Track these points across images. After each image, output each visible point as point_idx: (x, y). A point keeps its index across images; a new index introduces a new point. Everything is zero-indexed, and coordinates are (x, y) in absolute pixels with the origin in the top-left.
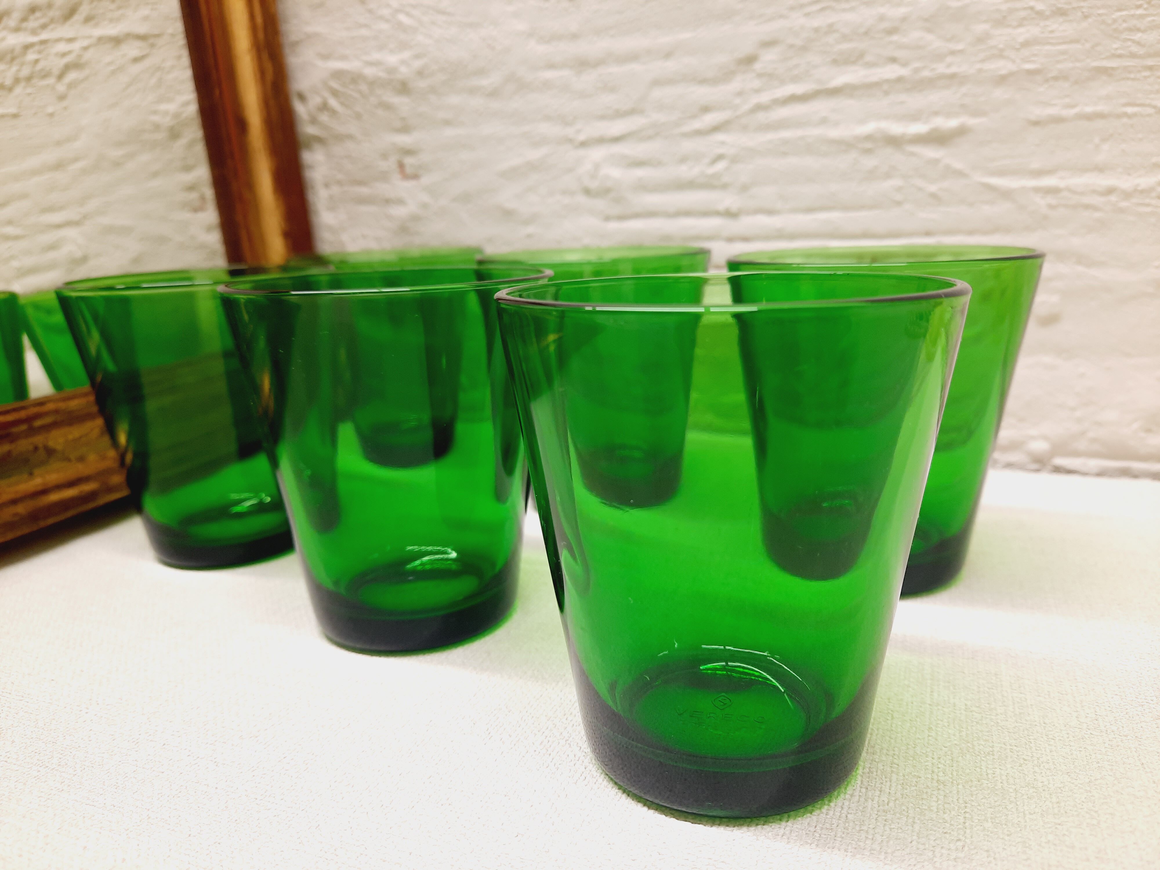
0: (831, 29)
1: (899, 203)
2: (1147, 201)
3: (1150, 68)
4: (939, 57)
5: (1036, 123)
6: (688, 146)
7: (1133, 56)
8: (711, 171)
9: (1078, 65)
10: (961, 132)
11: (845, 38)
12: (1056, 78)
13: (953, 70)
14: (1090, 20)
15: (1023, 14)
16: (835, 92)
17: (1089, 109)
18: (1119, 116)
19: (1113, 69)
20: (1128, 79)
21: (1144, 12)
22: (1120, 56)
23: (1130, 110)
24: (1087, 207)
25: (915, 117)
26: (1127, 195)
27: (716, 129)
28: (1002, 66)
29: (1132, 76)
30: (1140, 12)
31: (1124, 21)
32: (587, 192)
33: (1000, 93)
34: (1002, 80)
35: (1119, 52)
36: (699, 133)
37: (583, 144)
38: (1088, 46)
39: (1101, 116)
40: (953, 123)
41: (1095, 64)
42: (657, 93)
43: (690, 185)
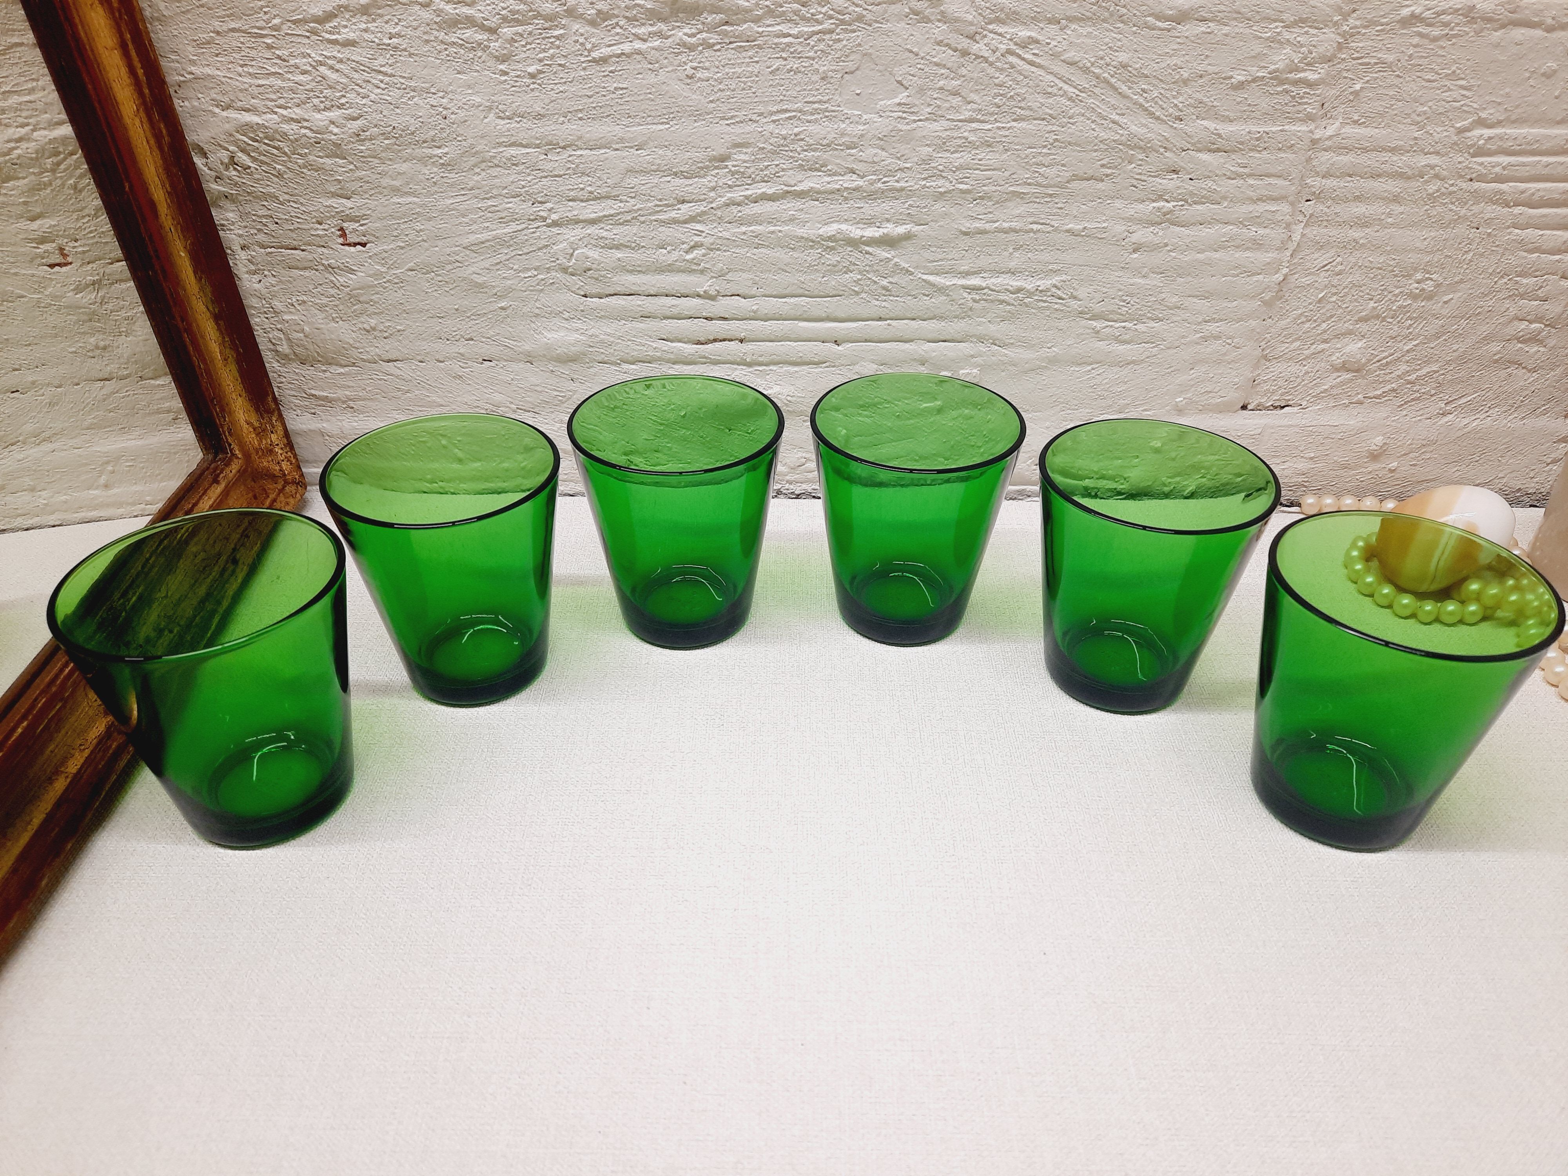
0: (797, 138)
1: (857, 293)
2: (1044, 298)
3: (1051, 195)
4: (891, 173)
5: (966, 234)
6: (666, 232)
7: (1039, 185)
8: (688, 257)
9: (999, 188)
10: (908, 237)
11: (809, 148)
12: (982, 198)
13: (902, 184)
14: (1009, 153)
15: (959, 142)
16: (801, 195)
17: (1006, 225)
18: (1027, 232)
19: (1023, 193)
20: (1035, 202)
21: (1049, 152)
22: (1029, 184)
23: (1035, 227)
24: (1002, 302)
25: (870, 222)
26: (1030, 294)
27: (692, 219)
28: (943, 185)
29: (1038, 200)
30: (1045, 151)
31: (1034, 157)
32: (565, 270)
33: (939, 207)
34: (941, 196)
35: (1029, 181)
36: (675, 221)
37: (555, 224)
38: (1007, 174)
39: (1016, 231)
40: (901, 230)
41: (1011, 189)
42: (632, 181)
43: (670, 269)
